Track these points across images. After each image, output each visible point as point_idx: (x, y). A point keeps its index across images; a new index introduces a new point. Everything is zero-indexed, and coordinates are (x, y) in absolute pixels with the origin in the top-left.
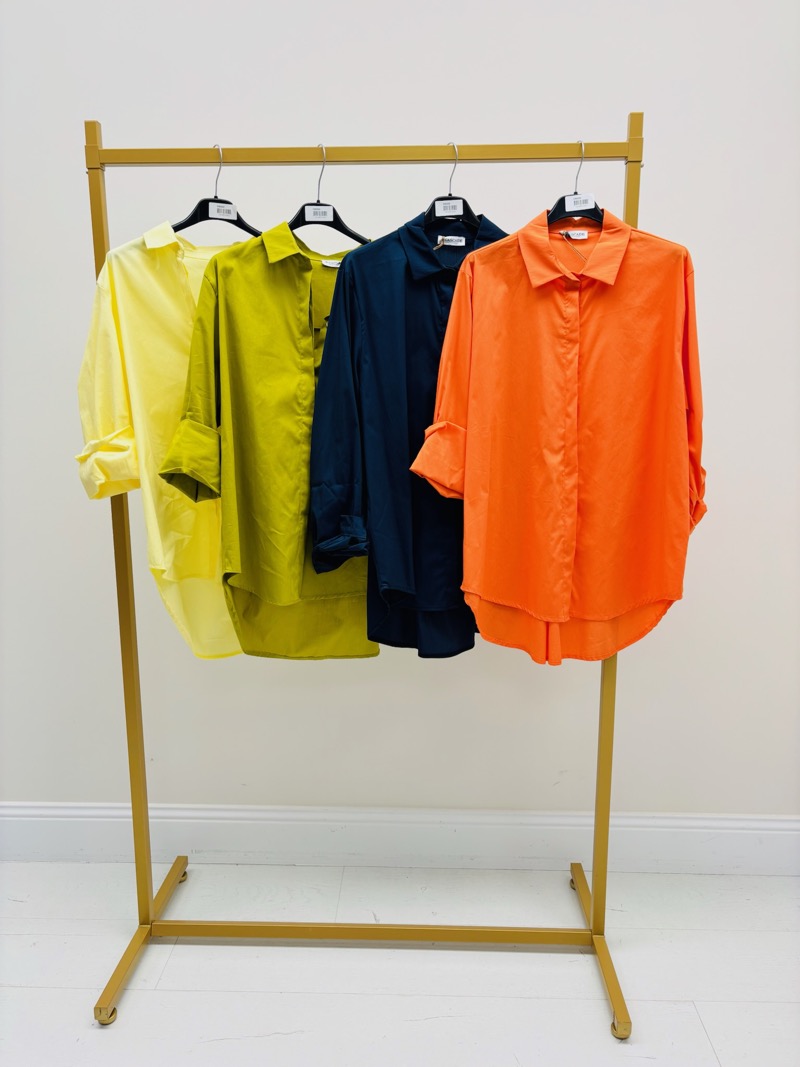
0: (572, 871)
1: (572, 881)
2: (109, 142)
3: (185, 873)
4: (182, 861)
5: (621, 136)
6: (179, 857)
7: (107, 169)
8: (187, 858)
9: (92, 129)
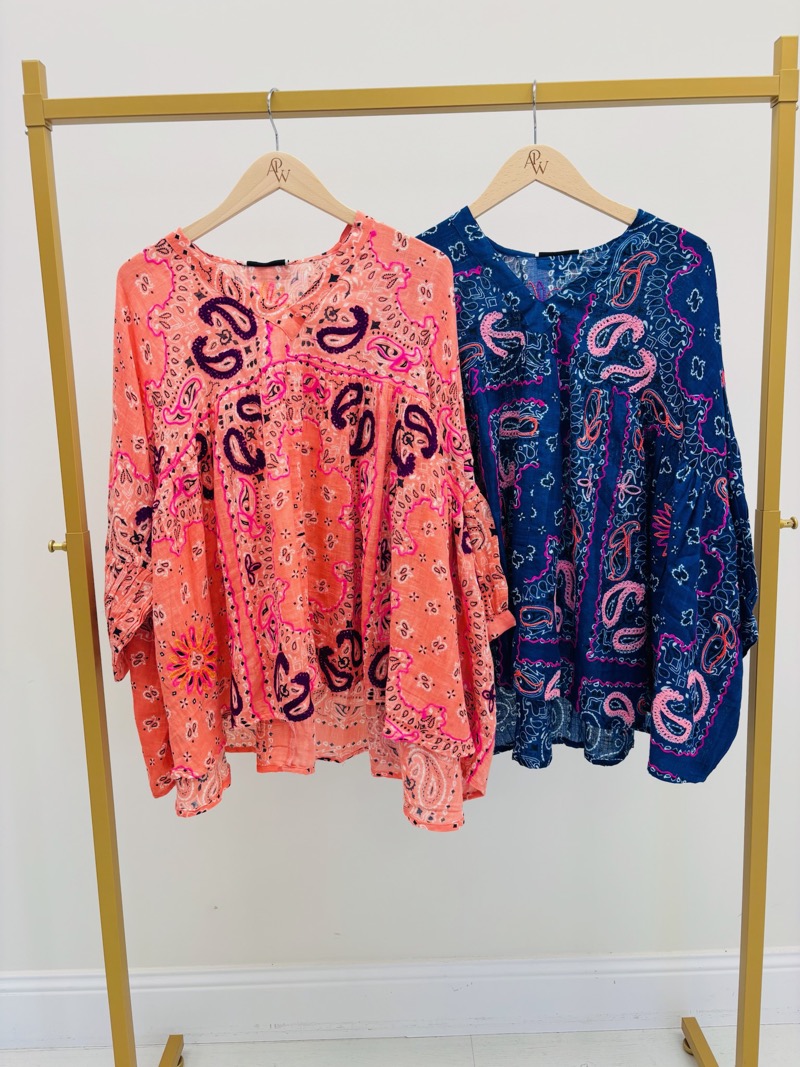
0: (684, 1027)
1: (685, 1041)
2: (57, 89)
3: (181, 1058)
4: (175, 1043)
5: (763, 67)
6: (172, 1038)
7: (55, 128)
8: (181, 1037)
9: (33, 73)
